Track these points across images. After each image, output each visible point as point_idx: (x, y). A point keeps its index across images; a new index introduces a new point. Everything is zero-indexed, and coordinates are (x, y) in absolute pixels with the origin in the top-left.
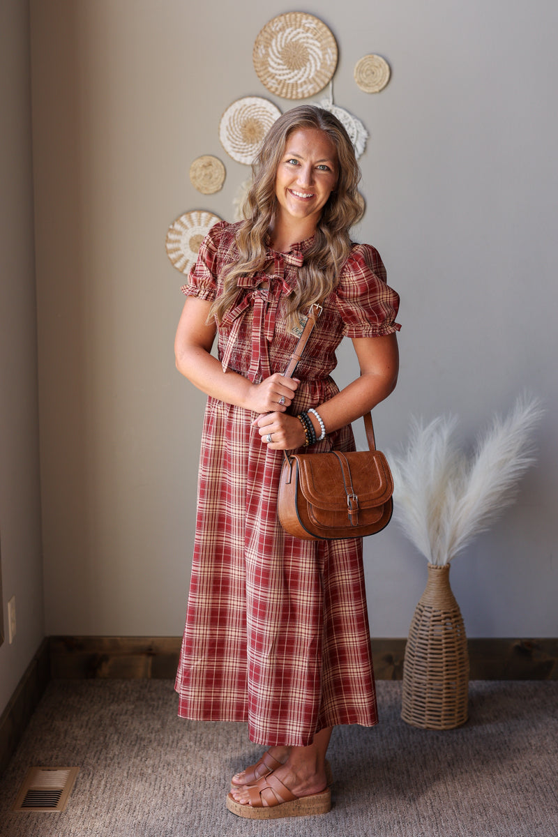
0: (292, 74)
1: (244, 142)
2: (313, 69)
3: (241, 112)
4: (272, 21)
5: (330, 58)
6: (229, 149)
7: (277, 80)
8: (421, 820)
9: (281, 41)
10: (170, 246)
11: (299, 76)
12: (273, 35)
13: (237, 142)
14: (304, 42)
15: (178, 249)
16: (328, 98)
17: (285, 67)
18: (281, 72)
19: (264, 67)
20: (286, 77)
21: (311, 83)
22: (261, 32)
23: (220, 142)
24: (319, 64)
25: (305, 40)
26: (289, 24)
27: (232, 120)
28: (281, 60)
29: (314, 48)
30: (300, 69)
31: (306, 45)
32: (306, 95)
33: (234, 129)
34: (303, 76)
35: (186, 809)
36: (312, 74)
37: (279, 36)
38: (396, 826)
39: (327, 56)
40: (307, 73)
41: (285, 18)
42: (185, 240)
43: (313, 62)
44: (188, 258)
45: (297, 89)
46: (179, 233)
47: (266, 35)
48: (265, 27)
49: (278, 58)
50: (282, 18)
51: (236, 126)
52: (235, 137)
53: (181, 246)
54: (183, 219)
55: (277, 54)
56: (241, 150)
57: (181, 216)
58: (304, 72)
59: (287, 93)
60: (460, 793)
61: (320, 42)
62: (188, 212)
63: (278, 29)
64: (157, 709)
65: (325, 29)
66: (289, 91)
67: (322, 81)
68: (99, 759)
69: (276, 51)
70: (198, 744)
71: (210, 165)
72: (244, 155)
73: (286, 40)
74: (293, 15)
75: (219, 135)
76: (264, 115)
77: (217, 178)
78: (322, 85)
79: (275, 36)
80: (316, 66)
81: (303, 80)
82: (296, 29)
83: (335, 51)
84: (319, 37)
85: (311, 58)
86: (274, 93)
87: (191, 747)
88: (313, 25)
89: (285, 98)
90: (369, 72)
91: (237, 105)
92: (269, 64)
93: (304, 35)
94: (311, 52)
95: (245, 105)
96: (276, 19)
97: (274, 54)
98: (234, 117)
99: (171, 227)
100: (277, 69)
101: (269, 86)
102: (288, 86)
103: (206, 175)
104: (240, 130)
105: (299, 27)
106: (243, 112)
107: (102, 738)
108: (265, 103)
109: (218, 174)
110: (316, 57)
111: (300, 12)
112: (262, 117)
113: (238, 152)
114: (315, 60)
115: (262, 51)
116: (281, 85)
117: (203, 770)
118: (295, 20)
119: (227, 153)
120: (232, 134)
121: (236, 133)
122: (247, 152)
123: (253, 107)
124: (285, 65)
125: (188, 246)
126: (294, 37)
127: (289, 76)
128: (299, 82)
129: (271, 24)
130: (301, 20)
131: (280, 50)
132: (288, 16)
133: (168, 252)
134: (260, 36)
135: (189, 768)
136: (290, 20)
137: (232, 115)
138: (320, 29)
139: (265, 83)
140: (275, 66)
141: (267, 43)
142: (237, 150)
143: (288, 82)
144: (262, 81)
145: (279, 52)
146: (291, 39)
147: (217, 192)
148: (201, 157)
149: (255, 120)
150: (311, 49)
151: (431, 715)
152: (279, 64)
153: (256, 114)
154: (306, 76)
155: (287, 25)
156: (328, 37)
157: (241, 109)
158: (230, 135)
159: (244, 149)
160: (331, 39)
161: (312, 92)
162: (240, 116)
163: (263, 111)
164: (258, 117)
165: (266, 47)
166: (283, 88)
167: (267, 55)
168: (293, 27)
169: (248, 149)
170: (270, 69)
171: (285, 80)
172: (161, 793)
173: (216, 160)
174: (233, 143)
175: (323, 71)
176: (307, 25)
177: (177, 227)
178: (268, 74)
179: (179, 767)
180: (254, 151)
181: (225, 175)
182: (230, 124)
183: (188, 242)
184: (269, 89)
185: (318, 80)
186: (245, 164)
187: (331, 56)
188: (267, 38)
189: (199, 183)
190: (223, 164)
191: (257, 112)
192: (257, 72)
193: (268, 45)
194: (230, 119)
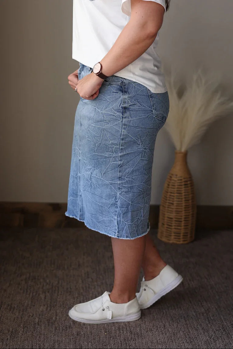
8: (198, 315)
35: (47, 308)
38: (183, 320)
60: (217, 297)
64: (27, 245)
70: (52, 266)
87: (48, 267)
117: (57, 282)
135: (48, 281)
172: (31, 296)
179: (42, 280)
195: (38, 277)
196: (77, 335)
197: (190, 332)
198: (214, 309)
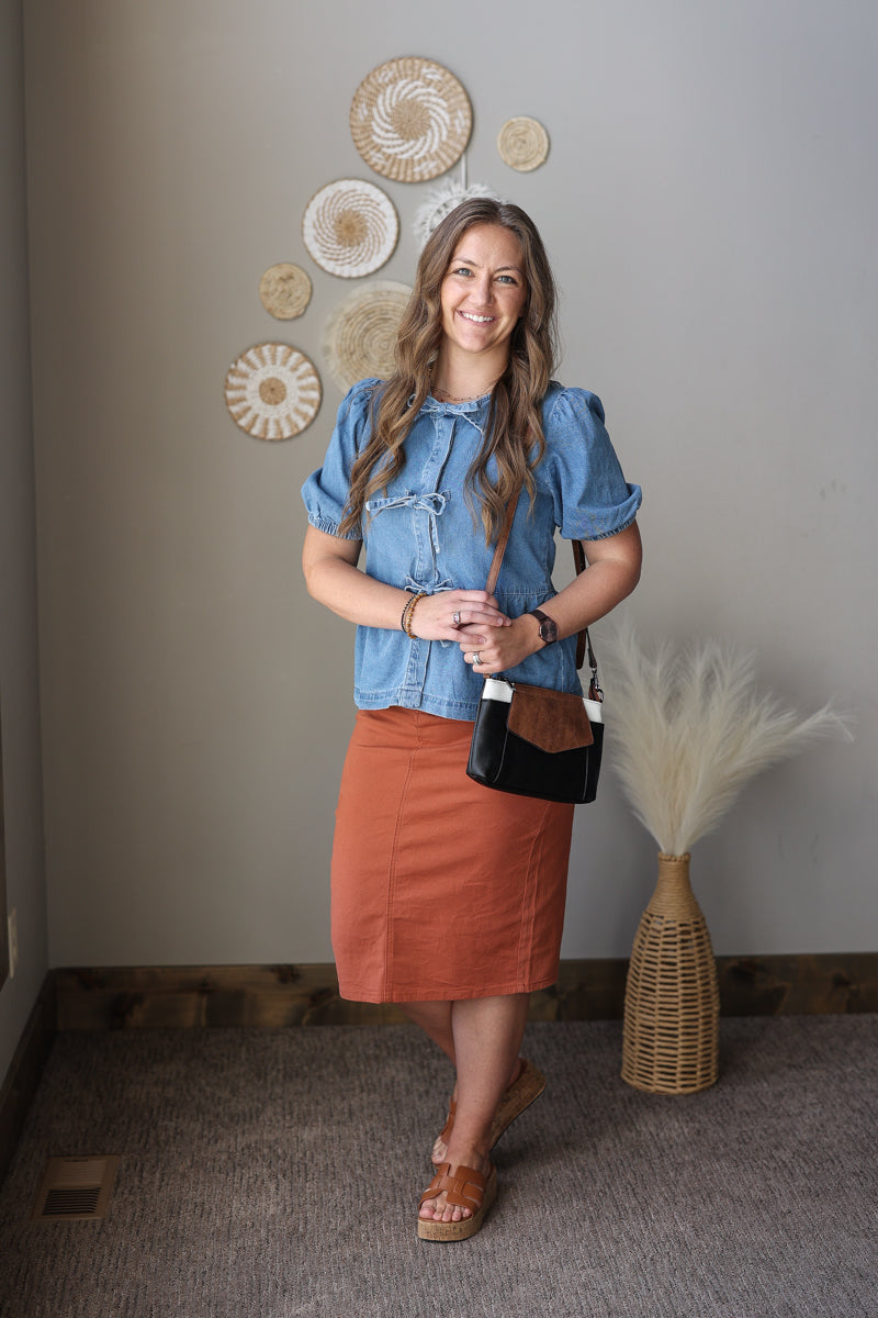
0: (406, 146)
1: (340, 244)
2: (436, 139)
3: (335, 201)
4: (378, 68)
5: (460, 124)
6: (317, 255)
7: (384, 154)
9: (391, 99)
10: (231, 394)
11: (415, 149)
12: (380, 89)
13: (329, 245)
14: (423, 101)
15: (243, 399)
16: (457, 181)
17: (396, 136)
18: (390, 143)
19: (366, 134)
20: (397, 150)
21: (433, 160)
22: (362, 84)
23: (305, 245)
24: (445, 133)
25: (425, 98)
26: (403, 73)
27: (321, 213)
28: (391, 125)
29: (438, 109)
30: (417, 139)
31: (426, 105)
32: (426, 177)
33: (324, 226)
34: (421, 149)
36: (435, 147)
37: (389, 91)
39: (457, 122)
40: (428, 144)
41: (398, 64)
42: (253, 385)
43: (436, 129)
44: (257, 412)
45: (412, 169)
46: (244, 376)
47: (370, 88)
48: (368, 77)
49: (385, 121)
50: (394, 65)
51: (327, 221)
52: (325, 237)
53: (248, 397)
54: (251, 355)
55: (385, 117)
56: (335, 257)
57: (248, 350)
58: (424, 144)
59: (398, 173)
61: (446, 100)
62: (257, 346)
63: (386, 80)
64: (222, 1070)
65: (454, 83)
66: (402, 169)
67: (449, 156)
68: (147, 1143)
69: (383, 113)
70: (288, 1117)
71: (291, 277)
72: (340, 262)
73: (398, 96)
74: (409, 62)
75: (302, 234)
76: (367, 205)
77: (298, 298)
78: (450, 163)
79: (382, 91)
80: (441, 135)
81: (421, 154)
82: (413, 81)
83: (468, 113)
84: (445, 94)
85: (433, 123)
86: (379, 173)
87: (278, 1122)
88: (437, 77)
89: (395, 180)
90: (519, 144)
91: (329, 191)
92: (372, 130)
93: (424, 91)
94: (434, 115)
95: (340, 191)
96: (385, 67)
97: (381, 117)
98: (324, 208)
99: (233, 366)
100: (384, 139)
101: (372, 163)
102: (400, 164)
103: (283, 291)
104: (333, 227)
105: (418, 79)
106: (337, 202)
107: (146, 1114)
108: (369, 188)
109: (300, 292)
110: (441, 122)
111: (419, 58)
112: (364, 208)
113: (330, 259)
114: (439, 126)
115: (362, 112)
116: (391, 161)
117: (301, 1155)
118: (412, 68)
119: (314, 261)
120: (320, 231)
121: (327, 231)
122: (343, 259)
123: (352, 194)
124: (395, 133)
125: (258, 394)
126: (409, 93)
127: (402, 149)
128: (416, 157)
129: (377, 73)
130: (420, 68)
131: (389, 111)
132: (401, 62)
133: (228, 403)
134: (362, 92)
135: (280, 1151)
136: (405, 67)
137: (321, 204)
138: (447, 82)
139: (367, 157)
140: (382, 133)
141: (372, 100)
142: (328, 256)
143: (399, 157)
144: (362, 156)
145: (387, 114)
146: (406, 95)
147: (298, 317)
148: (278, 265)
149: (354, 212)
150: (434, 111)
151: (662, 1073)
152: (387, 131)
153: (356, 203)
154: (425, 149)
155: (400, 76)
156: (457, 94)
157: (334, 197)
158: (319, 234)
159: (338, 255)
160: (463, 97)
161: (435, 172)
162: (332, 206)
163: (366, 200)
164: (359, 208)
165: (369, 106)
166: (393, 164)
167: (371, 117)
168: (409, 79)
169: (344, 254)
170: (374, 138)
171: (396, 154)
173: (300, 271)
174: (323, 246)
175: (451, 143)
176: (429, 76)
178: (373, 145)
179: (266, 1151)
180: (353, 258)
181: (311, 294)
182: (318, 220)
183: (258, 389)
184: (372, 167)
185: (444, 156)
186: (340, 277)
187: (462, 122)
188: (371, 93)
189: (272, 302)
190: (309, 277)
191: (358, 200)
192: (355, 141)
193: (372, 103)
194: (318, 212)
195: (256, 1143)
196: (355, 1260)
197: (600, 1247)
198: (661, 1199)
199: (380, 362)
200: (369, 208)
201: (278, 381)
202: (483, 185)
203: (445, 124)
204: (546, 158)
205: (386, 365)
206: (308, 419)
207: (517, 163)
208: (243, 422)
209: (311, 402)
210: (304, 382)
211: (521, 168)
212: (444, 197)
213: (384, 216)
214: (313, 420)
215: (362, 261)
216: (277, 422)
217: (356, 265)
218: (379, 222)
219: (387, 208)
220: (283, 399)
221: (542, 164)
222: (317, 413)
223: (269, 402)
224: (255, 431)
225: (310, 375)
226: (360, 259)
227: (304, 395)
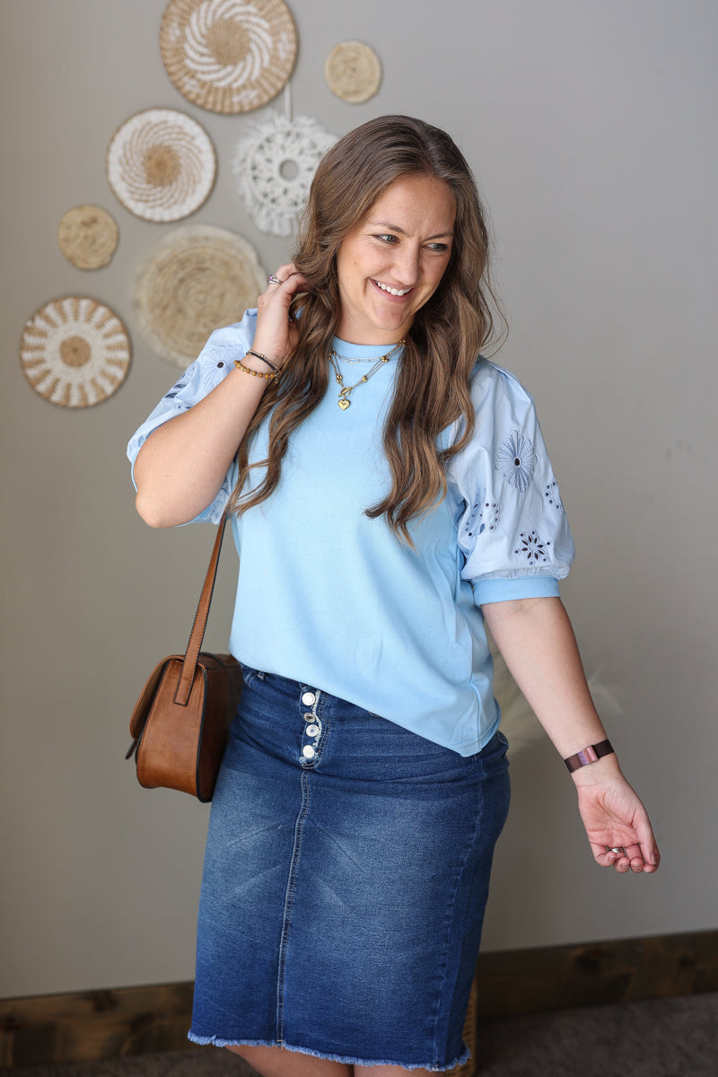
0: (223, 72)
1: (149, 182)
2: (257, 66)
3: (144, 133)
5: (284, 48)
6: (124, 195)
7: (199, 80)
9: (206, 18)
10: (27, 356)
11: (234, 76)
12: (193, 6)
13: (137, 185)
14: (241, 21)
15: (40, 362)
16: (281, 112)
17: (212, 60)
18: (205, 68)
19: (179, 58)
20: (213, 76)
21: (253, 88)
23: (110, 185)
24: (267, 58)
25: (244, 18)
27: (128, 147)
28: (206, 46)
29: (258, 30)
30: (235, 64)
31: (246, 26)
32: (247, 108)
33: (131, 162)
34: (240, 76)
36: (256, 74)
37: (204, 7)
39: (280, 46)
40: (247, 70)
42: (53, 345)
43: (256, 53)
44: (57, 376)
45: (231, 96)
46: (43, 334)
47: (181, 5)
49: (200, 44)
51: (135, 157)
52: (132, 175)
53: (47, 355)
54: (50, 311)
55: (199, 38)
56: (144, 198)
57: (46, 305)
58: (243, 70)
59: (215, 103)
61: (269, 21)
62: (57, 300)
66: (219, 99)
67: (273, 85)
69: (197, 34)
71: (94, 221)
72: (150, 204)
73: (214, 16)
75: (107, 171)
76: (180, 139)
77: (103, 245)
78: (272, 92)
79: (195, 8)
80: (262, 61)
81: (240, 82)
83: (292, 36)
84: (267, 14)
85: (253, 47)
86: (193, 102)
89: (212, 111)
90: (349, 72)
91: (137, 123)
92: (186, 54)
93: (243, 9)
94: (253, 37)
95: (149, 123)
97: (194, 38)
98: (131, 142)
99: (29, 324)
100: (198, 63)
101: (185, 91)
102: (216, 92)
103: (86, 237)
104: (143, 164)
106: (146, 136)
108: (182, 119)
109: (105, 237)
110: (262, 45)
112: (177, 142)
113: (139, 200)
115: (174, 32)
116: (206, 88)
119: (121, 203)
120: (128, 169)
122: (154, 201)
123: (163, 126)
124: (210, 56)
125: (58, 355)
127: (218, 75)
128: (235, 86)
131: (204, 31)
133: (24, 365)
134: (173, 9)
137: (128, 138)
139: (180, 84)
140: (196, 57)
141: (184, 19)
142: (136, 197)
143: (216, 84)
144: (174, 83)
145: (203, 36)
146: (224, 13)
147: (102, 267)
148: (80, 207)
149: (165, 147)
150: (254, 32)
152: (202, 55)
153: (167, 137)
154: (245, 76)
156: (280, 14)
157: (142, 130)
158: (126, 172)
159: (148, 195)
160: (286, 17)
161: (256, 102)
162: (140, 140)
163: (178, 133)
164: (170, 143)
165: (182, 25)
166: (208, 93)
167: (183, 38)
169: (154, 195)
170: (188, 62)
171: (212, 82)
173: (104, 214)
174: (131, 185)
175: (274, 70)
177: (40, 323)
178: (186, 70)
180: (165, 199)
181: (118, 240)
182: (125, 155)
183: (58, 348)
184: (185, 95)
185: (265, 84)
186: (150, 221)
187: (286, 47)
188: (183, 11)
189: (73, 249)
190: (116, 222)
191: (170, 134)
192: (166, 65)
193: (184, 22)
194: (124, 147)
199: (199, 316)
200: (183, 143)
201: (81, 340)
202: (309, 117)
203: (267, 47)
204: (379, 88)
205: (204, 320)
206: (116, 384)
207: (347, 93)
208: (42, 387)
209: (118, 363)
210: (111, 341)
211: (352, 99)
212: (267, 130)
213: (200, 151)
214: (121, 385)
215: (175, 203)
216: (81, 387)
217: (169, 207)
218: (194, 158)
219: (202, 142)
220: (87, 358)
221: (373, 96)
222: (127, 376)
223: (71, 364)
224: (56, 397)
225: (118, 333)
226: (172, 200)
227: (111, 355)
